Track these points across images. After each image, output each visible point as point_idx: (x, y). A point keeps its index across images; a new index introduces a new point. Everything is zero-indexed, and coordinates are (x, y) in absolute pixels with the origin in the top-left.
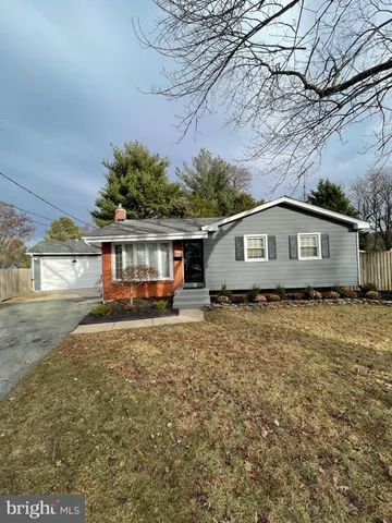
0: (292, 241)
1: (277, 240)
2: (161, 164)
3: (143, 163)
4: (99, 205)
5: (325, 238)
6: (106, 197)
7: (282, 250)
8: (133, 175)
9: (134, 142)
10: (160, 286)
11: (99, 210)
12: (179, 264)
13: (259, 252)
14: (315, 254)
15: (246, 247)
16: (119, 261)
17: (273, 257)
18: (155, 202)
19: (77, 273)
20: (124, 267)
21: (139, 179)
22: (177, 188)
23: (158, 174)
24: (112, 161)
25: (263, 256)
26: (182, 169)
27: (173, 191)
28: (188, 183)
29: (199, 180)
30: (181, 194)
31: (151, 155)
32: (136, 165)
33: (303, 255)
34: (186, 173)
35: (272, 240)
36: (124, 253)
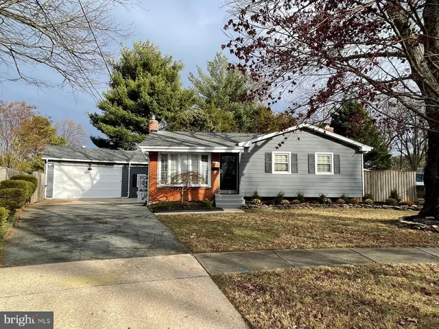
0: (311, 158)
1: (298, 157)
2: (174, 68)
3: (155, 65)
4: (102, 108)
5: (337, 157)
6: (112, 100)
7: (303, 166)
8: (145, 79)
9: (144, 41)
10: (202, 192)
11: (101, 113)
12: (217, 174)
13: (284, 167)
14: (329, 170)
15: (274, 161)
16: (165, 168)
17: (295, 170)
18: (168, 110)
19: (92, 179)
20: (169, 173)
21: (152, 84)
22: (192, 95)
23: (171, 78)
24: (118, 60)
25: (287, 170)
26: (196, 75)
27: (188, 99)
28: (201, 90)
29: (215, 88)
30: (194, 101)
31: (163, 56)
32: (146, 66)
33: (319, 170)
34: (200, 79)
35: (295, 157)
36: (170, 162)
